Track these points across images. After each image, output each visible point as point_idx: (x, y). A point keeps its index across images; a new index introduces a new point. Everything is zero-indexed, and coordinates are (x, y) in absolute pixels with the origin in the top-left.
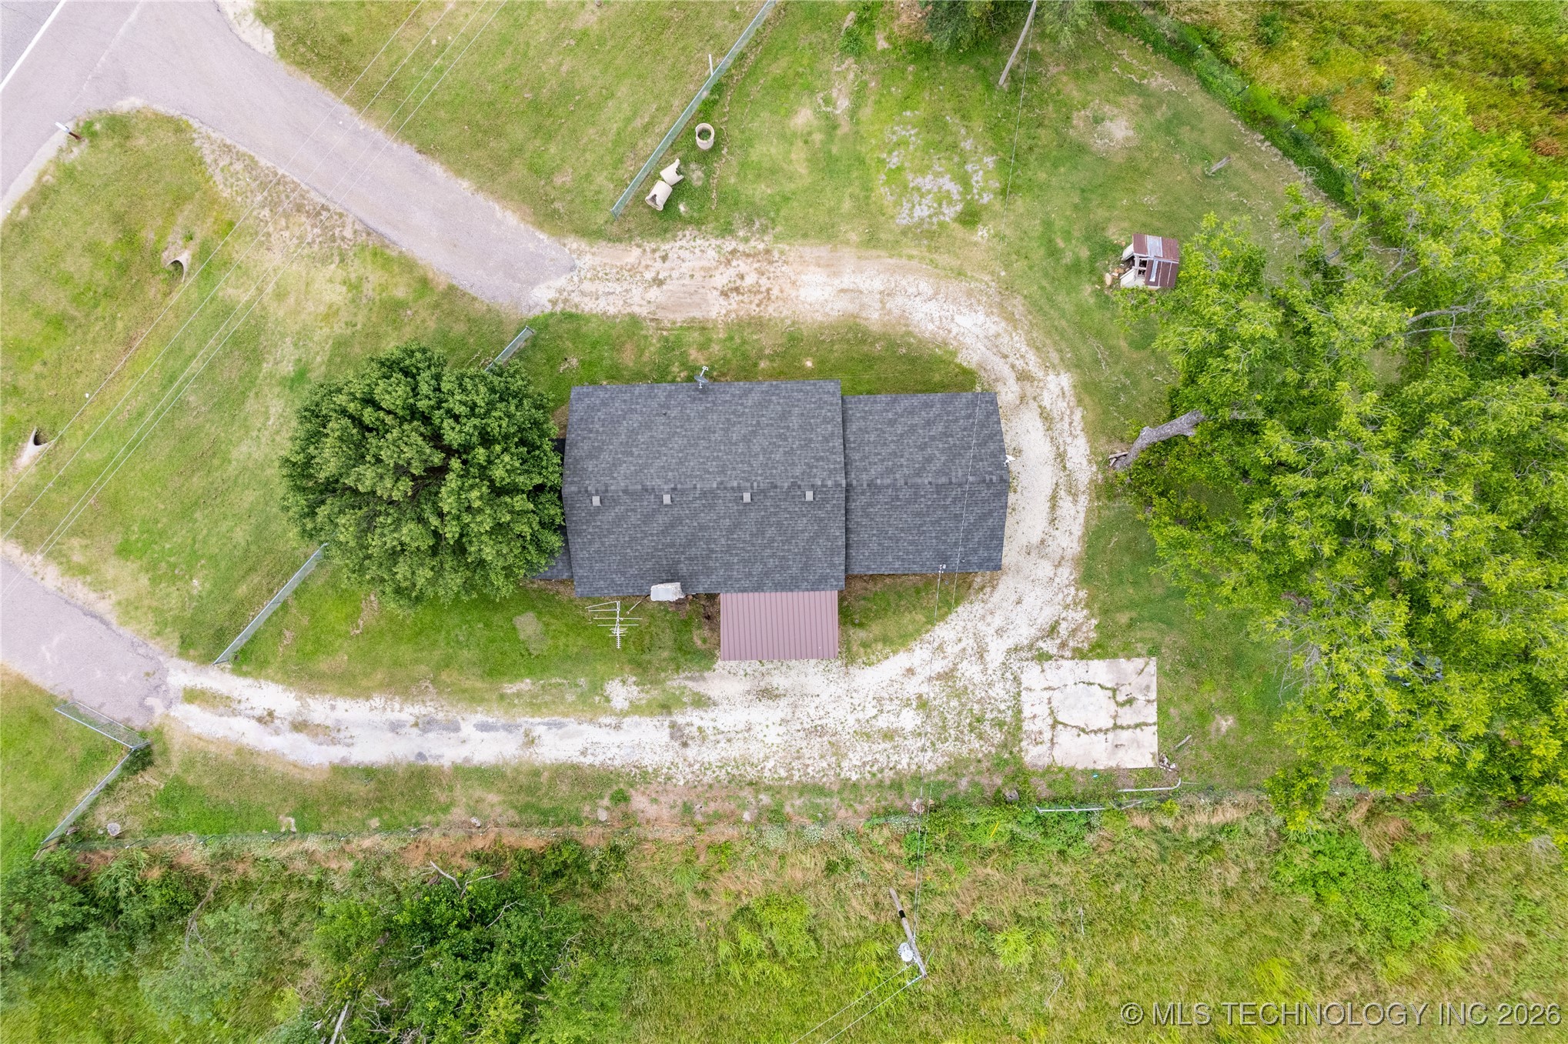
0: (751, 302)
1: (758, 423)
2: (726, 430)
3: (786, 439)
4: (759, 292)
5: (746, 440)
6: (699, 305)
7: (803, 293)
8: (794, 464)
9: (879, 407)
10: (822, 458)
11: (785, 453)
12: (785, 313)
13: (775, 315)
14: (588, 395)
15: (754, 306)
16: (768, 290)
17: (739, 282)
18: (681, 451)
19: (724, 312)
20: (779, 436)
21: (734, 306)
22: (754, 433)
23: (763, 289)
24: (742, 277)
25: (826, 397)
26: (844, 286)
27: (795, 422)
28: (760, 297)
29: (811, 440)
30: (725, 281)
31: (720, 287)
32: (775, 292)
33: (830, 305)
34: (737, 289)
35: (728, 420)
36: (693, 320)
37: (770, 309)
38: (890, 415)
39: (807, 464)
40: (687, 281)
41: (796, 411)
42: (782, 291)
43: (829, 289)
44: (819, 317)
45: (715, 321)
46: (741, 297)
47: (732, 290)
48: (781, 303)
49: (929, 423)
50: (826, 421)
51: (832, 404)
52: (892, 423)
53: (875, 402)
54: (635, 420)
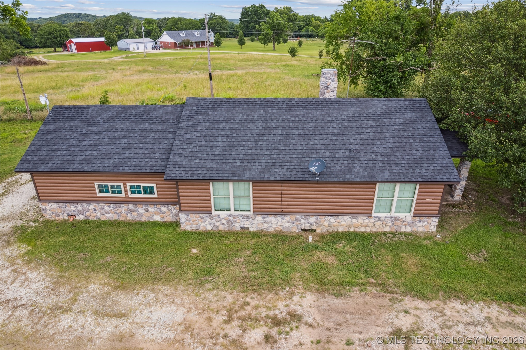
0: (256, 307)
1: (256, 142)
2: (288, 136)
3: (231, 129)
4: (243, 319)
5: (269, 130)
6: (332, 310)
7: (180, 315)
8: (227, 111)
9: (135, 161)
10: (202, 114)
11: (234, 119)
12: (210, 296)
13: (223, 293)
14: (439, 172)
15: (253, 303)
16: (229, 321)
17: (274, 332)
18: (329, 122)
19: (296, 298)
20: (237, 131)
21: (280, 305)
22: (261, 134)
23: (236, 323)
24: (268, 339)
25: (184, 162)
26: (115, 322)
27: (220, 142)
28: (242, 313)
29: (209, 127)
30: (295, 334)
31: (303, 328)
32: (219, 319)
33: (146, 301)
34: (276, 322)
35: (286, 145)
36: (337, 295)
37: (230, 299)
38: (127, 154)
39: (215, 110)
40: (355, 337)
41: (217, 152)
42: (209, 319)
43: (139, 319)
44: (167, 289)
45: (307, 289)
46: (271, 313)
47: (284, 322)
48: (214, 306)
49: (95, 145)
50: (190, 142)
51: (180, 155)
52: (128, 148)
53: (136, 165)
54: (379, 147)
